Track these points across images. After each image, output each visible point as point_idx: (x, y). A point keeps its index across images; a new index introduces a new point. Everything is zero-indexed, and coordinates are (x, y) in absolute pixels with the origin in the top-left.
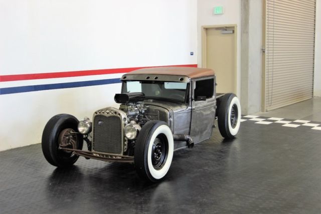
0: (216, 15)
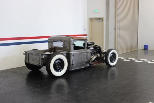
0: (95, 13)
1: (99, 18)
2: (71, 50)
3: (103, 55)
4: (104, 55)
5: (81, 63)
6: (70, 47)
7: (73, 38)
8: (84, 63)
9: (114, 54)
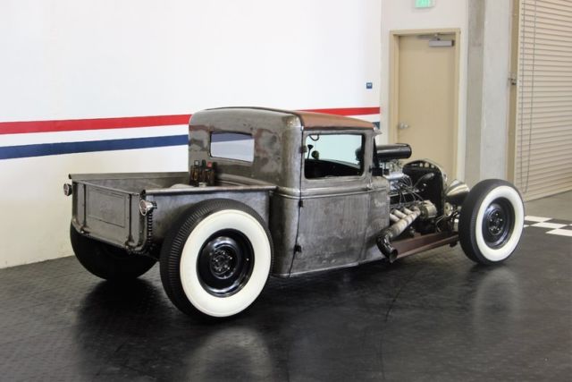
0: (419, 8)
1: (439, 34)
2: (292, 176)
3: (449, 210)
4: (455, 208)
5: (343, 241)
6: (285, 162)
7: (303, 117)
8: (356, 245)
9: (504, 207)
